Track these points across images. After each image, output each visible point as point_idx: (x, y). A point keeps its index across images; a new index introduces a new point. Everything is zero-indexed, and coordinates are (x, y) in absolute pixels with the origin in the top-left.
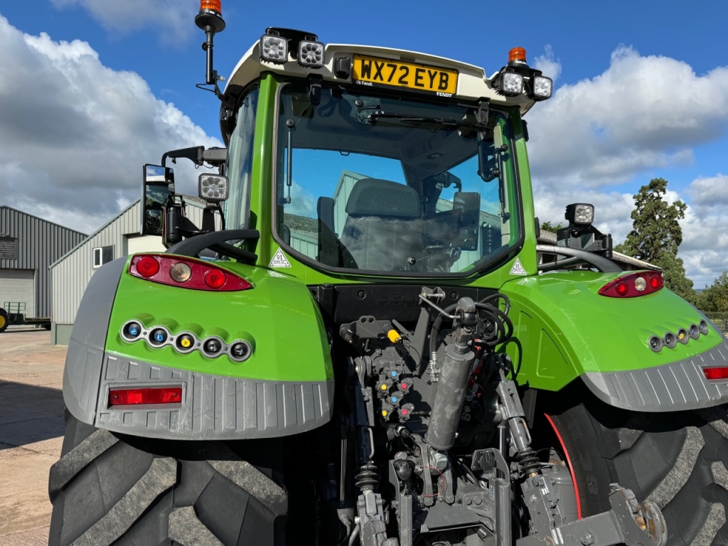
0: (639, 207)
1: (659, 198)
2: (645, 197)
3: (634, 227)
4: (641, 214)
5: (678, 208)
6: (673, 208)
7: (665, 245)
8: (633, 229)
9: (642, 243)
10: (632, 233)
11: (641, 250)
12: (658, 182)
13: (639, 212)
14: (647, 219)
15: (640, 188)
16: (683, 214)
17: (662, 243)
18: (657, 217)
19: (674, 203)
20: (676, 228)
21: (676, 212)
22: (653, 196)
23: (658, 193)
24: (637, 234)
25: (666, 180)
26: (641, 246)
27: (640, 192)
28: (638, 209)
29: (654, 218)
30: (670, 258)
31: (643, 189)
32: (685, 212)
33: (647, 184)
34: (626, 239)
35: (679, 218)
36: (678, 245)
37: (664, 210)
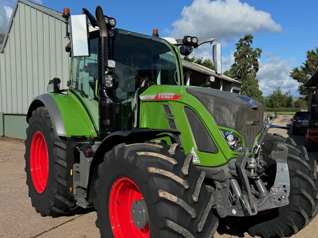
0: (238, 50)
1: (249, 45)
2: (241, 44)
3: (235, 61)
4: (239, 54)
5: (258, 52)
6: (255, 51)
7: (250, 72)
8: (235, 63)
9: (239, 71)
10: (234, 65)
11: (238, 74)
12: (249, 37)
13: (238, 53)
14: (242, 57)
15: (239, 40)
16: (260, 55)
17: (249, 71)
18: (247, 56)
19: (256, 49)
20: (256, 62)
21: (256, 54)
22: (246, 44)
23: (248, 42)
24: (236, 65)
25: (253, 36)
26: (238, 72)
27: (239, 41)
28: (238, 51)
29: (246, 57)
30: (252, 79)
31: (241, 40)
32: (261, 54)
33: (243, 37)
34: (231, 68)
35: (258, 57)
36: (257, 72)
37: (251, 52)
